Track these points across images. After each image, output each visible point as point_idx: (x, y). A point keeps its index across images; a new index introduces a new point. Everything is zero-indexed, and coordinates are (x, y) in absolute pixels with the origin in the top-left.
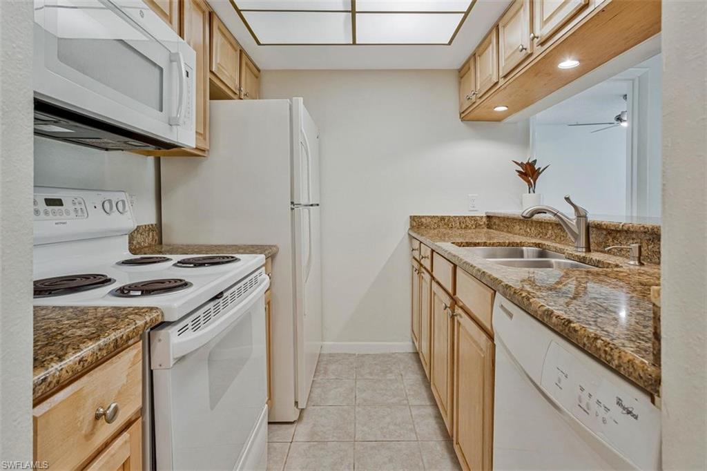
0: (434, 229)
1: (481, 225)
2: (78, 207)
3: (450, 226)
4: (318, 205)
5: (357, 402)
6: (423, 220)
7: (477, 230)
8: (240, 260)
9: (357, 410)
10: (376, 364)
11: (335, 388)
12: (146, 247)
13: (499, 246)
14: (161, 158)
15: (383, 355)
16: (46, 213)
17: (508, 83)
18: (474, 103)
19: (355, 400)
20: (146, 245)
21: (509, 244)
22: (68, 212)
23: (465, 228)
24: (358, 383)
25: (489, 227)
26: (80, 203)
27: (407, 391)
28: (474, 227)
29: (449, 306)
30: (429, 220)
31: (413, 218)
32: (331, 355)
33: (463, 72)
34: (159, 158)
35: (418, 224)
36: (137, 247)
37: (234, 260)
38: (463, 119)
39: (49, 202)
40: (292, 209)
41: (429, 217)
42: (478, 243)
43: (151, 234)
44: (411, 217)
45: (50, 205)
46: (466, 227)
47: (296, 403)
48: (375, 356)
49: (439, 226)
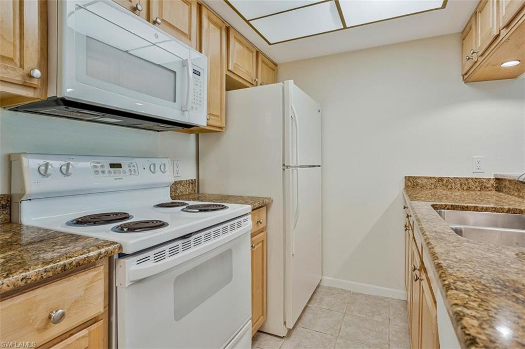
0: (431, 189)
1: (488, 188)
2: (132, 168)
3: (449, 187)
4: (319, 166)
5: (341, 334)
6: (419, 181)
7: (482, 192)
8: (228, 207)
9: (338, 341)
10: (367, 304)
11: (325, 317)
12: (187, 195)
13: (494, 211)
14: (200, 134)
15: (377, 298)
16: (110, 172)
17: (510, 33)
18: (476, 62)
19: (339, 332)
20: (187, 193)
21: (509, 211)
22: (124, 172)
23: (467, 190)
24: (346, 317)
25: (498, 189)
26: (134, 166)
27: (391, 336)
28: (479, 188)
29: (418, 268)
30: (425, 181)
31: (408, 179)
32: (329, 288)
33: (465, 34)
34: (198, 134)
35: (413, 185)
36: (180, 194)
37: (224, 207)
38: (466, 81)
39: (112, 166)
40: (284, 170)
41: (425, 177)
42: (467, 207)
43: (191, 186)
44: (405, 177)
45: (114, 168)
46: (469, 189)
47: (285, 323)
48: (368, 297)
49: (436, 187)
